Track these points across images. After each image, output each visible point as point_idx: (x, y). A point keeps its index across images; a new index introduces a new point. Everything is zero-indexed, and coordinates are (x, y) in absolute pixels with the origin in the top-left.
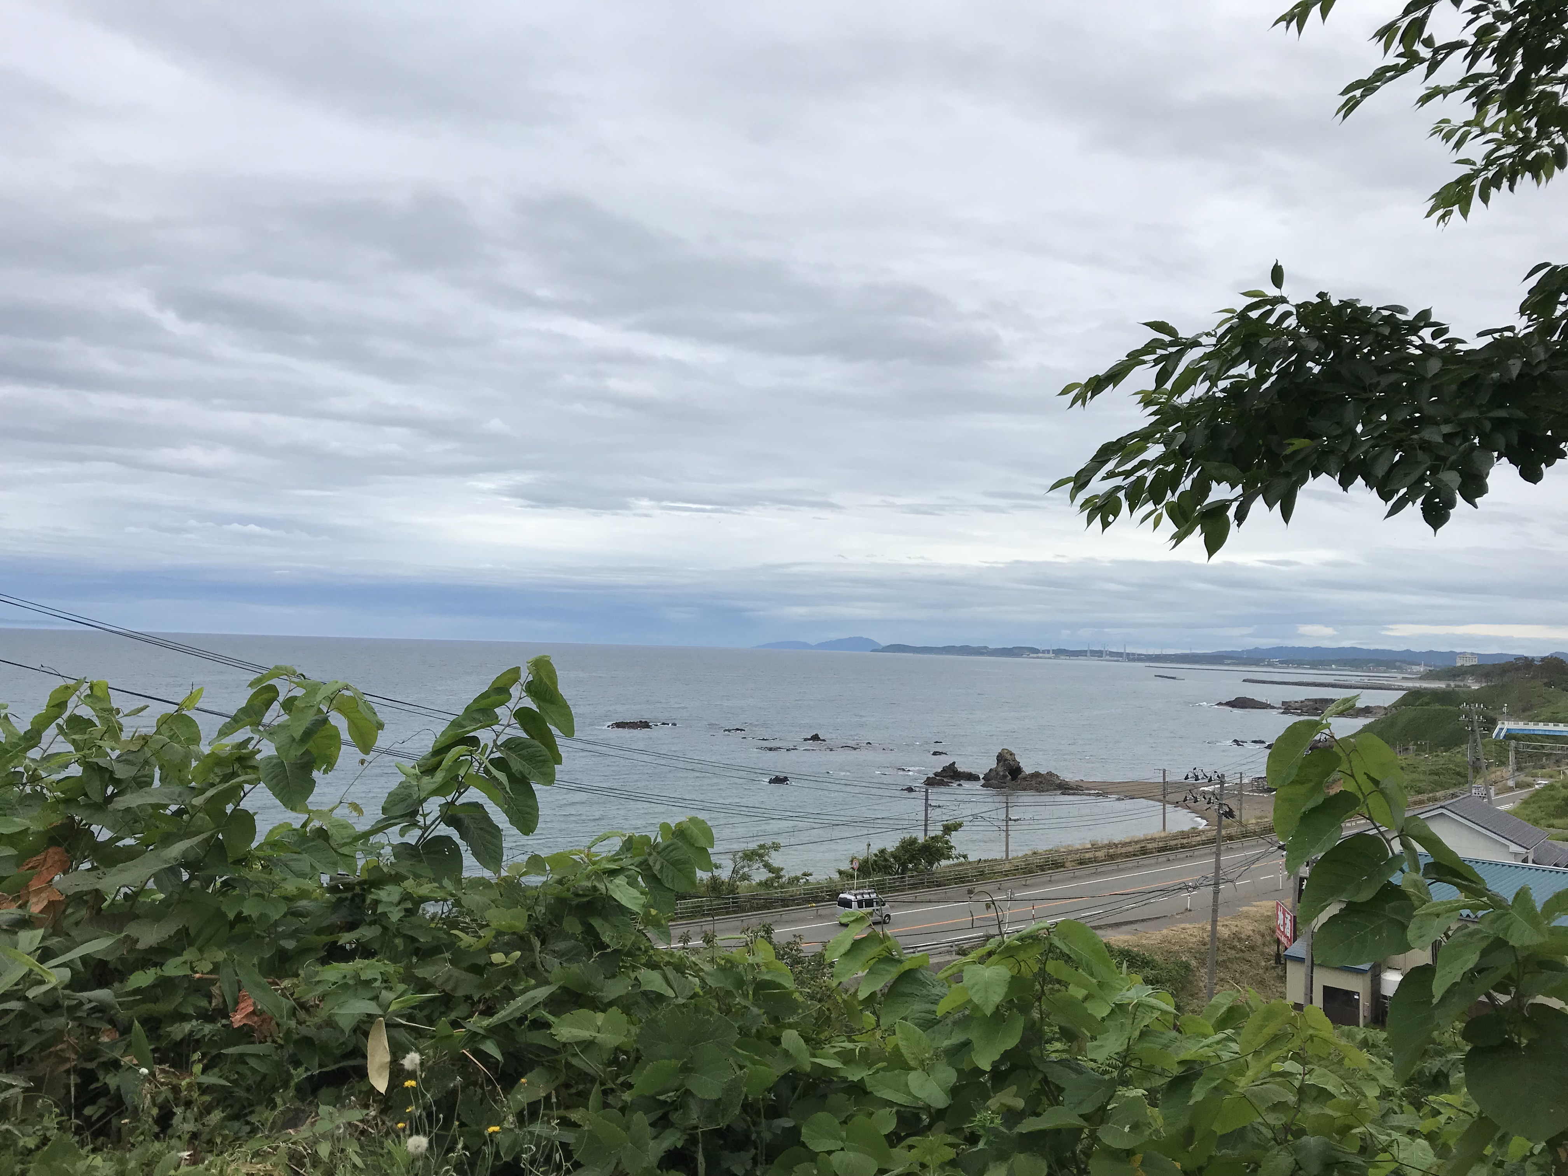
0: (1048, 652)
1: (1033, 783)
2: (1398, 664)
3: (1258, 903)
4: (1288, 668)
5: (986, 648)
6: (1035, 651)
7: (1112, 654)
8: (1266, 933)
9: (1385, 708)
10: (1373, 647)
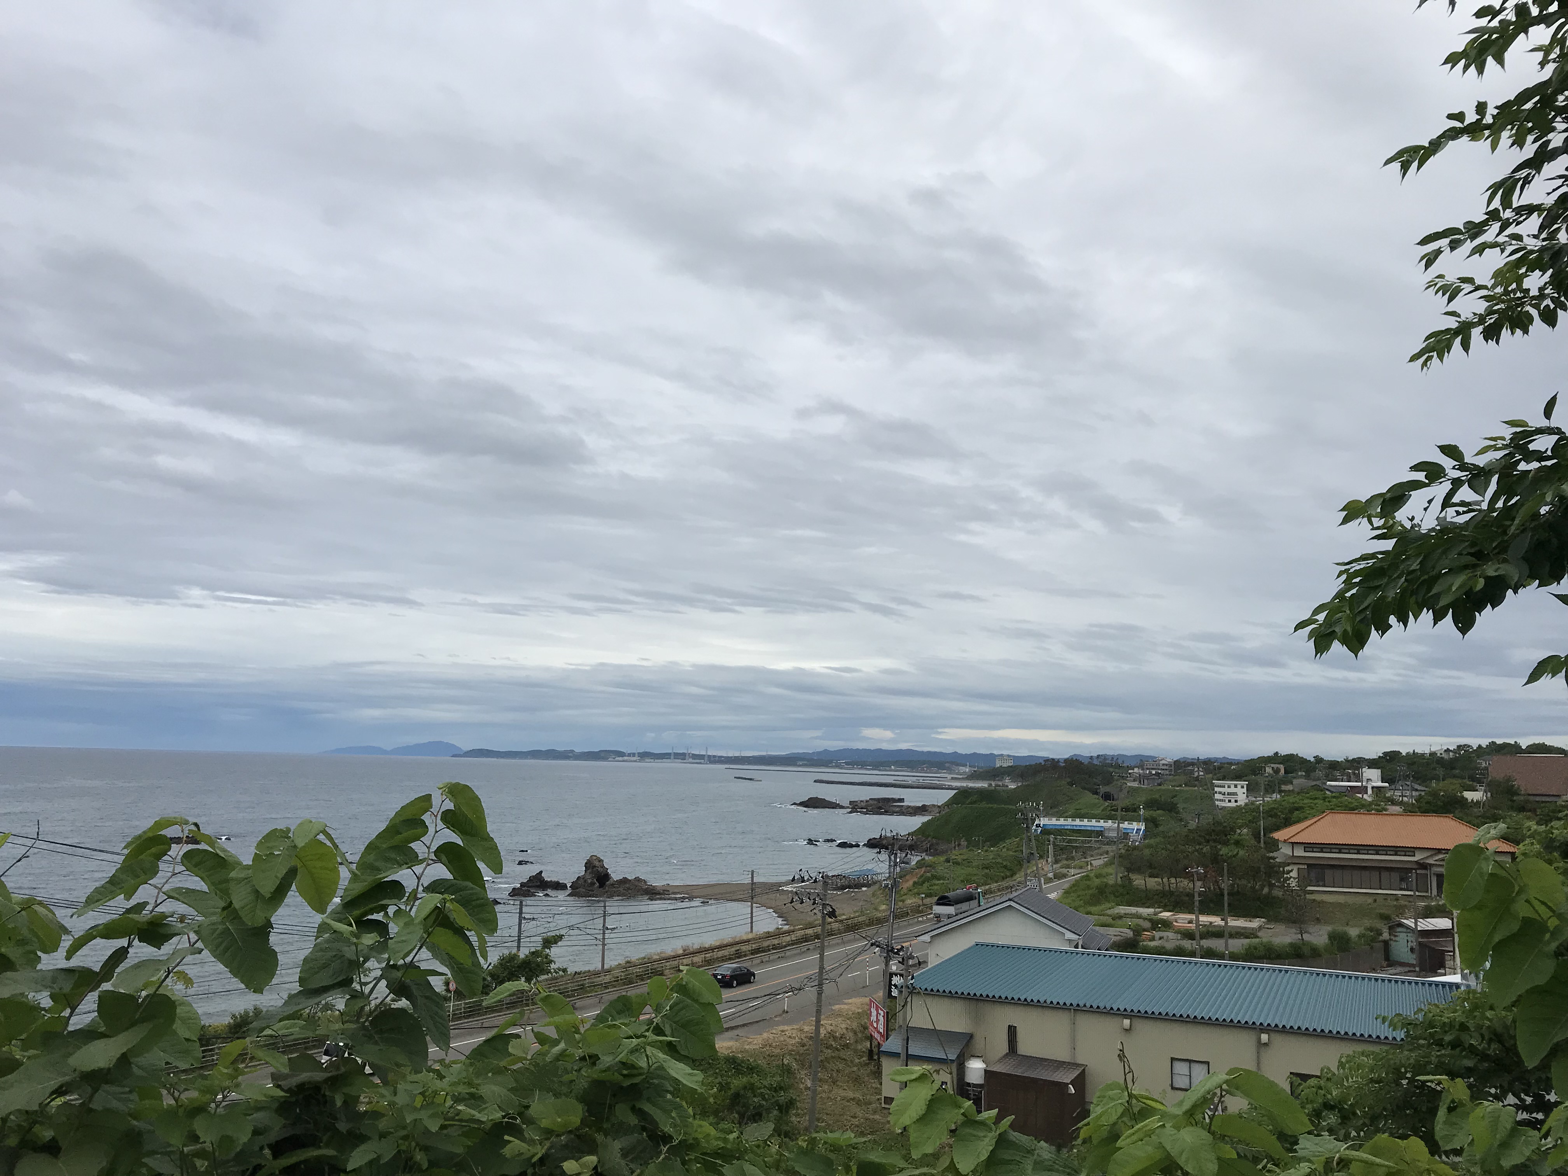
0: (634, 755)
1: (621, 889)
2: (947, 765)
3: (850, 1001)
4: (853, 768)
5: (572, 751)
6: (621, 754)
7: (695, 756)
8: (858, 1030)
9: (939, 807)
10: (926, 749)
